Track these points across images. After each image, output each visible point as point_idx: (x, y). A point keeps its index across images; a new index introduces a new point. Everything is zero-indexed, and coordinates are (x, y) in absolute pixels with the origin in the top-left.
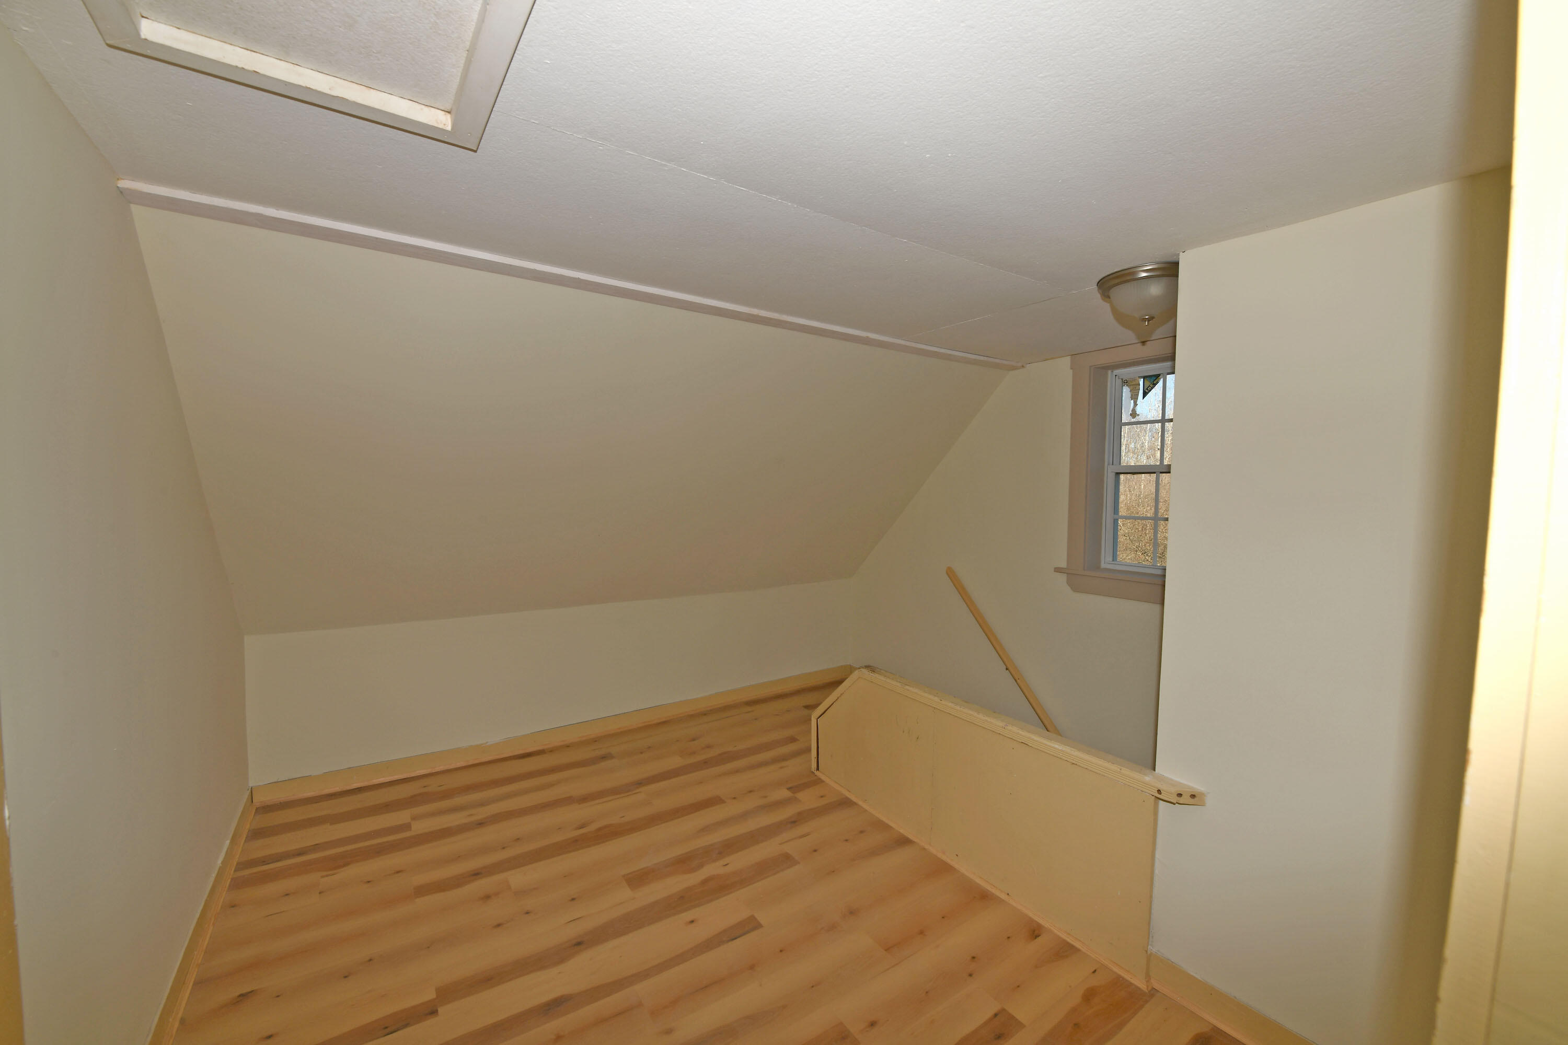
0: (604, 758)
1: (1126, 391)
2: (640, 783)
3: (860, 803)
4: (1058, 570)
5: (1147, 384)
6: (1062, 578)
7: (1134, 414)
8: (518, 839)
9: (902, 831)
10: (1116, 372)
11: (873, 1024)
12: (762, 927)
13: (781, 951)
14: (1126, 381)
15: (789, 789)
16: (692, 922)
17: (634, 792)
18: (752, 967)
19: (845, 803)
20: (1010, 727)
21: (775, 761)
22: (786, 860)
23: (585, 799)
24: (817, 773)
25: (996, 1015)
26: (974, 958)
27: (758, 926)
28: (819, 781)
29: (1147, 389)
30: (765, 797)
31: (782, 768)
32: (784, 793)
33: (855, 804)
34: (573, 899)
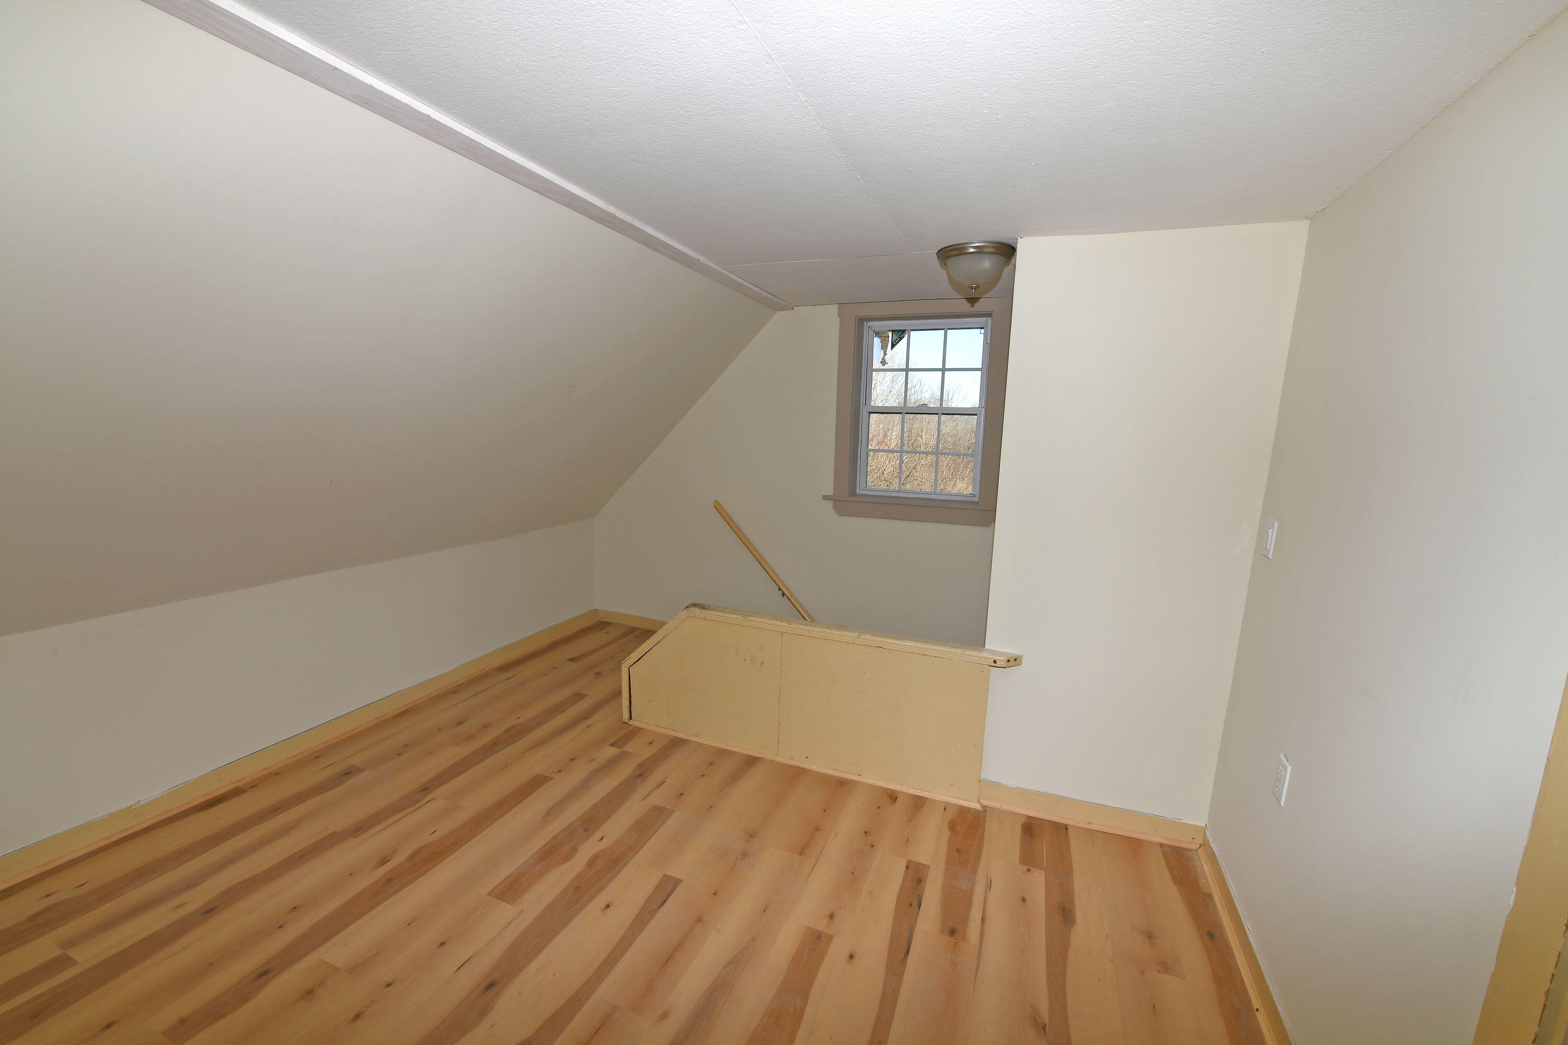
0: (348, 773)
1: (877, 341)
2: (426, 789)
3: (692, 738)
4: (825, 498)
5: (895, 337)
6: (829, 505)
7: (883, 362)
8: (295, 908)
9: (745, 752)
10: (870, 324)
11: (832, 916)
12: (682, 881)
13: (715, 894)
14: (877, 333)
15: (612, 745)
16: (608, 906)
17: (424, 802)
18: (699, 920)
19: (676, 743)
20: (863, 636)
21: (576, 721)
22: (658, 814)
23: (358, 829)
24: (631, 722)
25: (907, 867)
26: (866, 832)
27: (677, 882)
28: (636, 731)
29: (895, 341)
30: (593, 760)
31: (589, 726)
32: (608, 752)
33: (687, 741)
34: (442, 944)
